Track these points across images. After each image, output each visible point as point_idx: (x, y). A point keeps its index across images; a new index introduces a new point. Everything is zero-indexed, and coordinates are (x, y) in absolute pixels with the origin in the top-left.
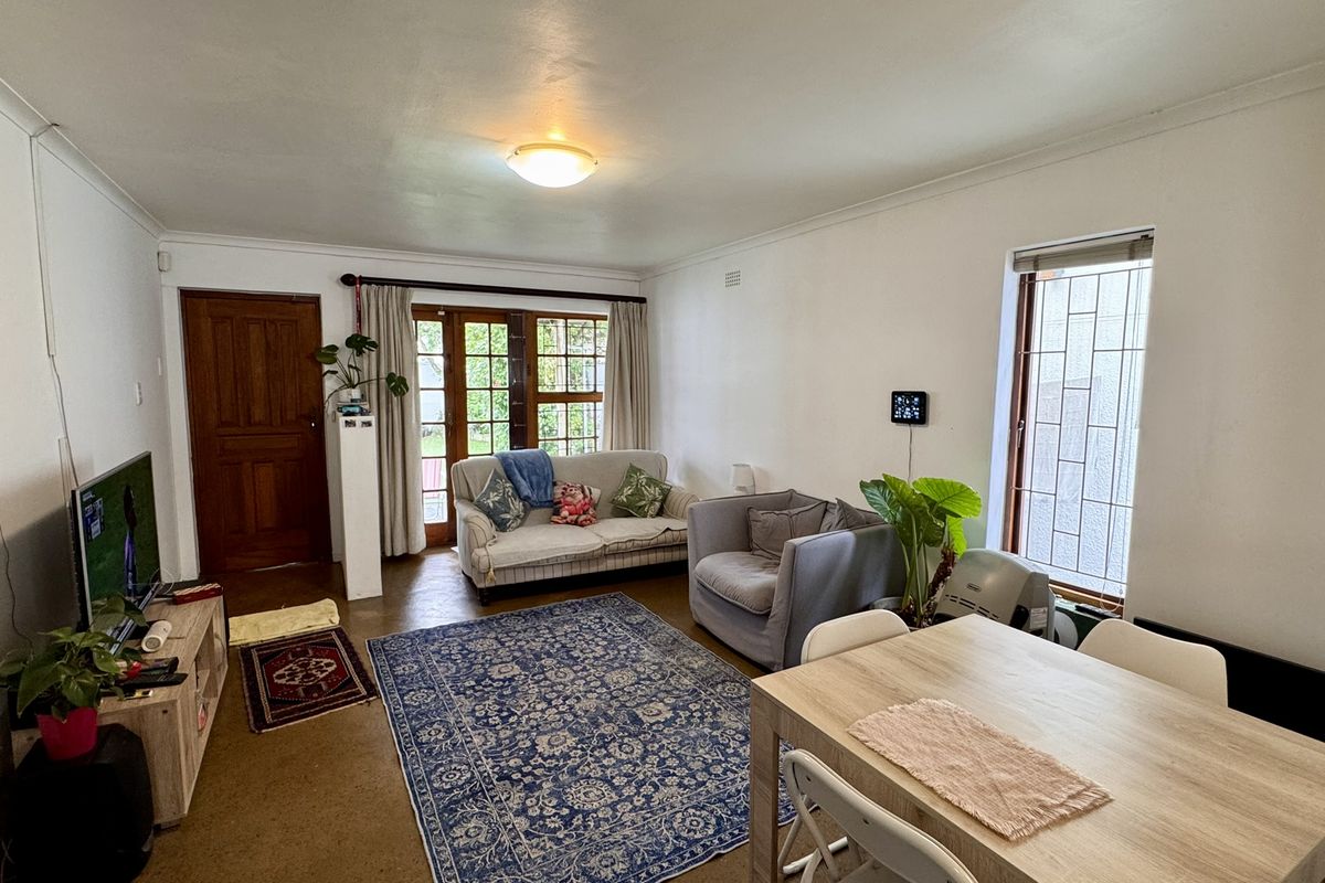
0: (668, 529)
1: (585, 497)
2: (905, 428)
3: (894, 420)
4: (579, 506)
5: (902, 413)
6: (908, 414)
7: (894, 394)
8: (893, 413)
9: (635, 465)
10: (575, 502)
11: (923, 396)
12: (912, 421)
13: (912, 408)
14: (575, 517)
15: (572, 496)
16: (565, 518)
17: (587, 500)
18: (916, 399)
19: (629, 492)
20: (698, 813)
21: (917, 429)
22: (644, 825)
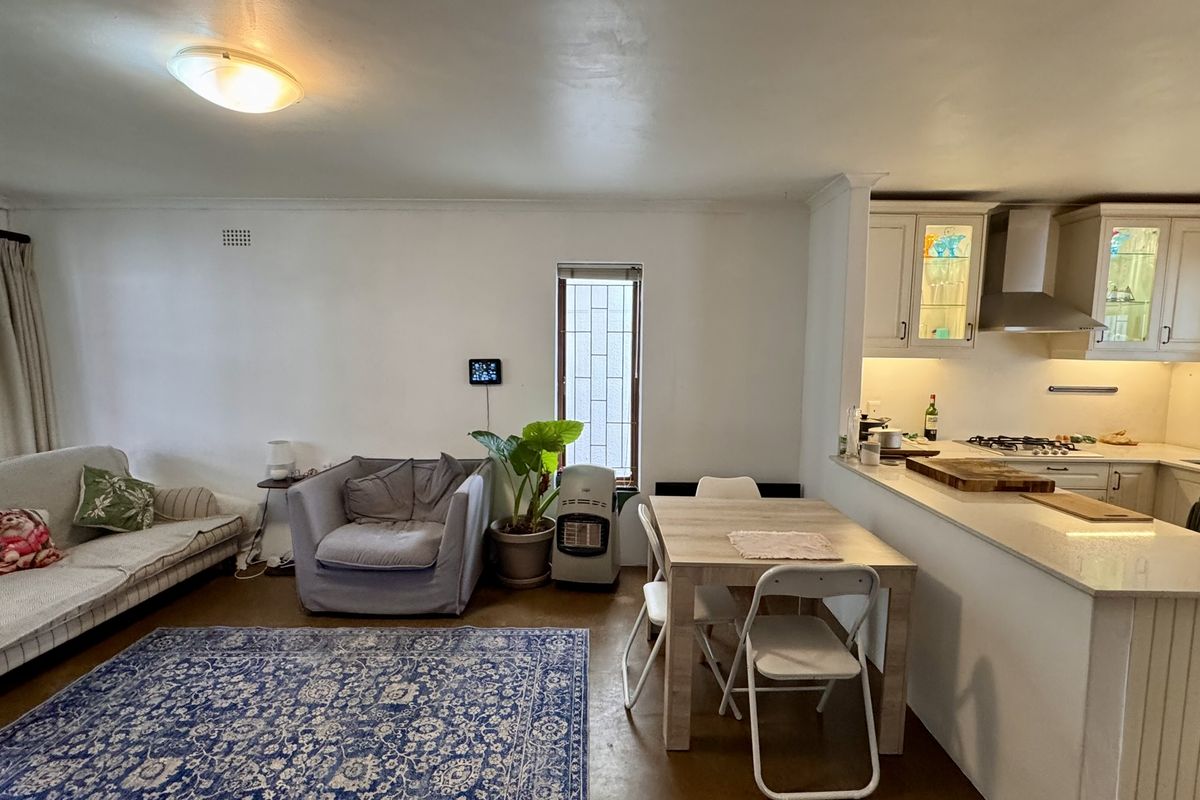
0: (200, 532)
1: (37, 524)
2: (482, 389)
3: (472, 382)
4: (32, 539)
5: (480, 377)
6: (485, 377)
7: (471, 361)
8: (471, 375)
9: (89, 465)
10: (25, 535)
11: (498, 362)
12: (490, 382)
13: (488, 372)
14: (29, 558)
15: (17, 527)
16: (14, 562)
17: (41, 528)
18: (492, 365)
19: (107, 502)
20: (541, 722)
21: (493, 388)
22: (526, 756)
